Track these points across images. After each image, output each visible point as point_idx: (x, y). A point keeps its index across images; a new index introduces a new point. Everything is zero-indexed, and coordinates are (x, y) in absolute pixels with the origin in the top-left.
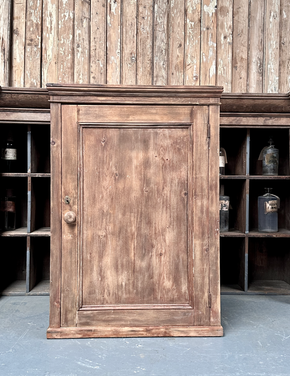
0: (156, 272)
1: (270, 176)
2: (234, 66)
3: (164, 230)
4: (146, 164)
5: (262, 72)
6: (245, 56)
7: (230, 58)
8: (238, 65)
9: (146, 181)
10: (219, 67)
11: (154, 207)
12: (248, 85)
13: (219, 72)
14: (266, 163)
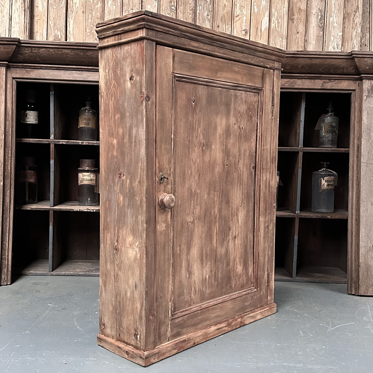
0: (232, 258)
1: (328, 148)
2: (290, 18)
3: (238, 210)
4: (228, 132)
5: (323, 27)
6: (303, 7)
7: (286, 9)
8: (295, 17)
9: (227, 153)
10: (273, 19)
11: (232, 184)
12: (306, 41)
13: (273, 25)
14: (323, 133)
